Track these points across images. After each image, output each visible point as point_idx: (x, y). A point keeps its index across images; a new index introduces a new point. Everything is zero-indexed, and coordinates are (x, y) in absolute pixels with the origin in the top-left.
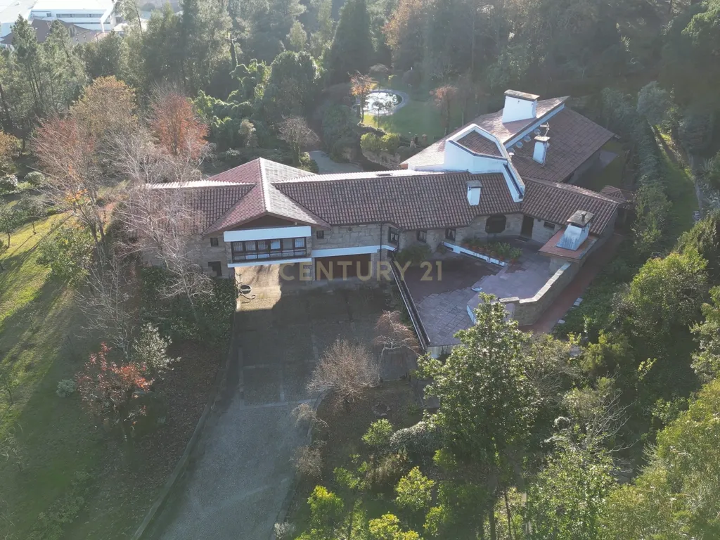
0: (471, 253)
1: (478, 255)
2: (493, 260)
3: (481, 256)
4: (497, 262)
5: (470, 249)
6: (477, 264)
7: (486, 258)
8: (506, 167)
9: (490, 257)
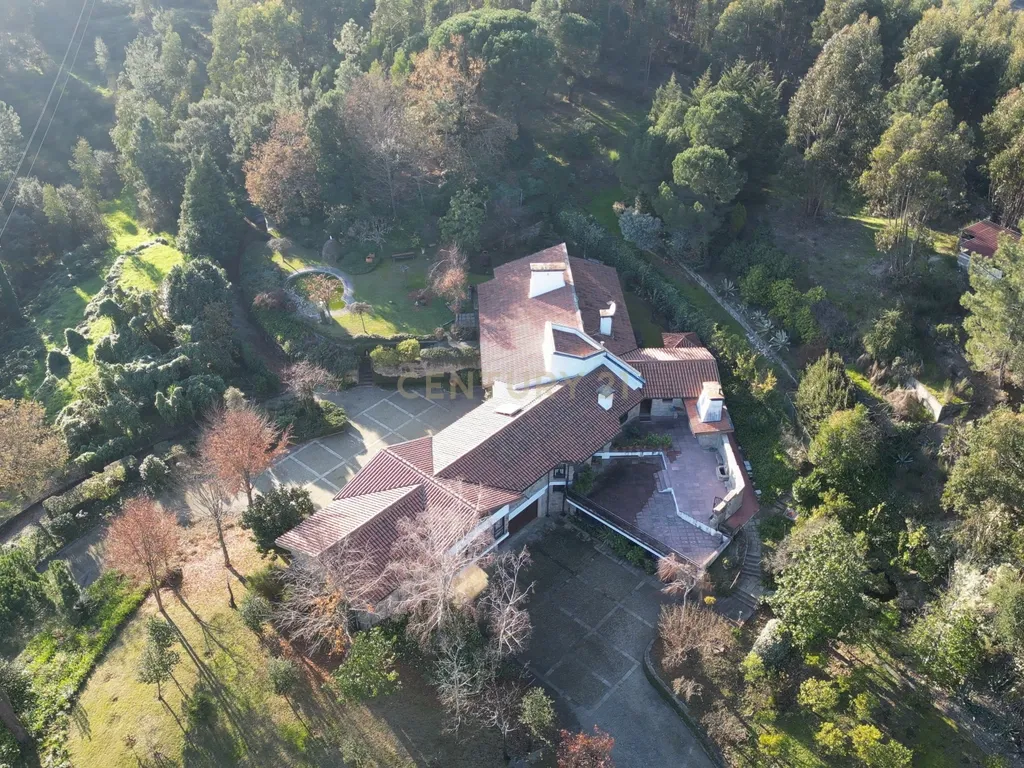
0: (623, 454)
1: (630, 454)
2: (645, 454)
3: (634, 454)
4: (650, 453)
5: (620, 450)
6: (634, 463)
7: (638, 454)
8: (606, 357)
9: (642, 451)
